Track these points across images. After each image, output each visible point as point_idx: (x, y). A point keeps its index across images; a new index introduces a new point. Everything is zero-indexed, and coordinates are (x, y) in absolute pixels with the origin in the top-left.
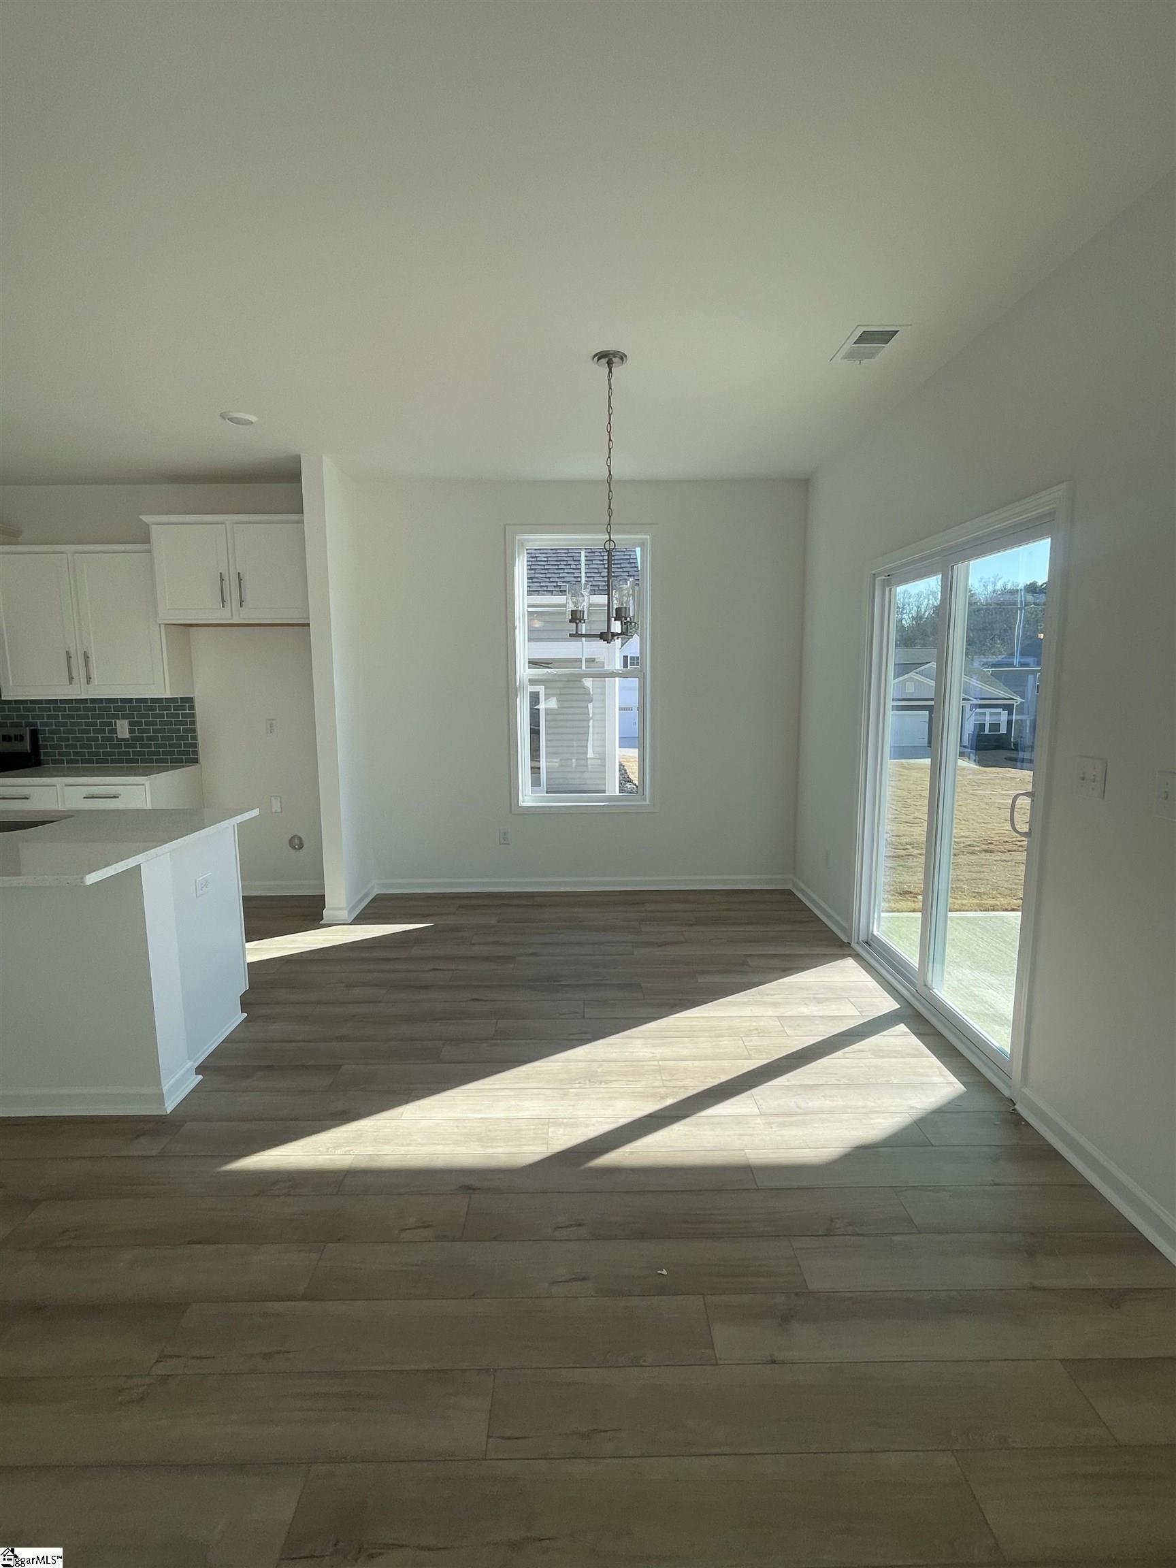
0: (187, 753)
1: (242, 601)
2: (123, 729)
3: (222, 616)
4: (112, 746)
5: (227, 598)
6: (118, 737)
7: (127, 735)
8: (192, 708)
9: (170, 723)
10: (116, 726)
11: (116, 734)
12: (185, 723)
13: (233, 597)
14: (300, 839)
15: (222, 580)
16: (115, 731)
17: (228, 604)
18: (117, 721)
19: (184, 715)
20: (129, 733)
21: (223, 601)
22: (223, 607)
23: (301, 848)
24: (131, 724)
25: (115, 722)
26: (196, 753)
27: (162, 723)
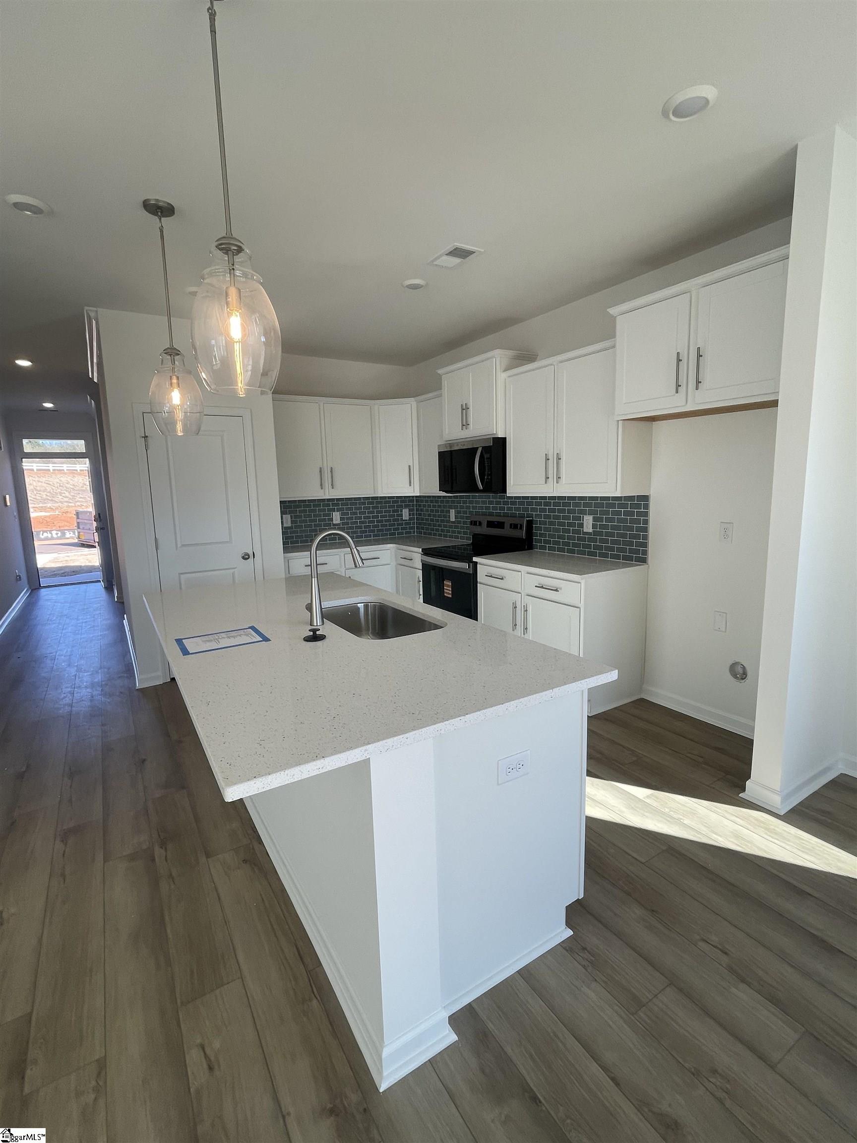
0: (637, 552)
1: (698, 382)
2: (588, 523)
3: (678, 404)
4: (579, 539)
5: (682, 381)
6: (584, 531)
7: (591, 530)
8: (647, 506)
9: (625, 521)
10: (583, 521)
11: (583, 528)
12: (638, 522)
13: (690, 380)
14: (744, 668)
15: (679, 360)
16: (581, 525)
17: (682, 390)
18: (585, 516)
19: (639, 514)
20: (592, 529)
21: (678, 385)
22: (677, 392)
23: (743, 679)
24: (595, 519)
25: (583, 516)
26: (645, 553)
27: (619, 520)
